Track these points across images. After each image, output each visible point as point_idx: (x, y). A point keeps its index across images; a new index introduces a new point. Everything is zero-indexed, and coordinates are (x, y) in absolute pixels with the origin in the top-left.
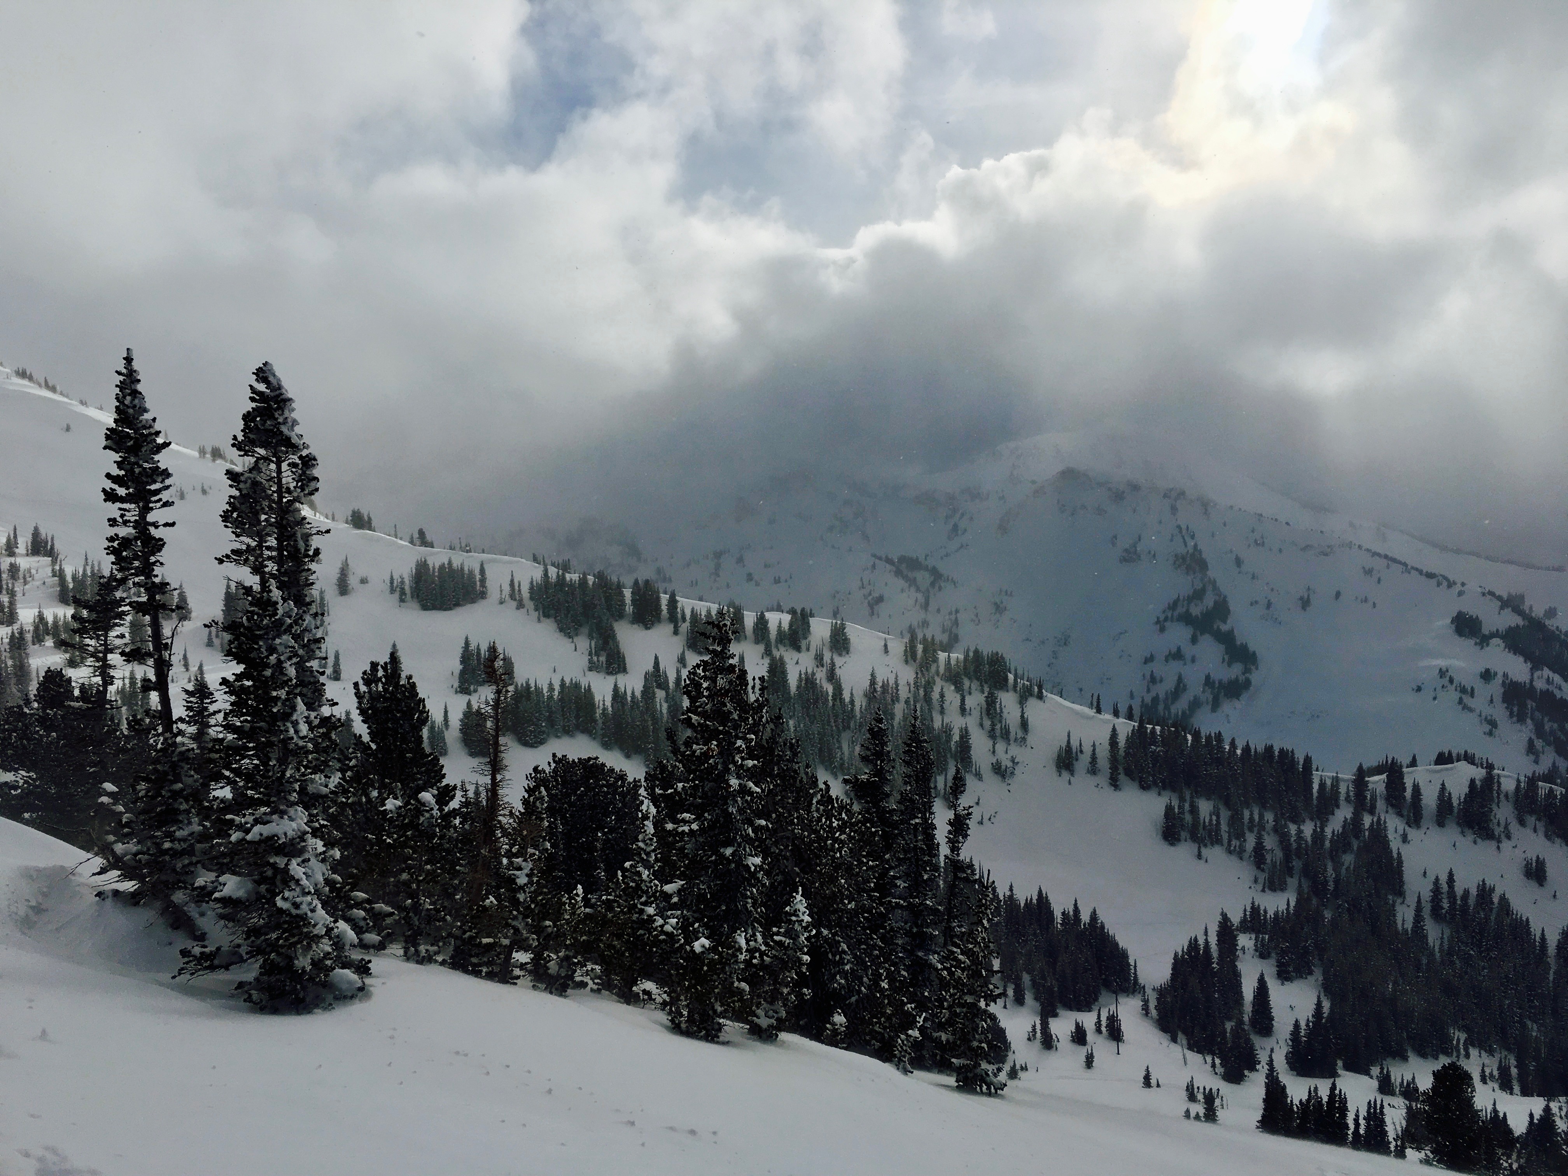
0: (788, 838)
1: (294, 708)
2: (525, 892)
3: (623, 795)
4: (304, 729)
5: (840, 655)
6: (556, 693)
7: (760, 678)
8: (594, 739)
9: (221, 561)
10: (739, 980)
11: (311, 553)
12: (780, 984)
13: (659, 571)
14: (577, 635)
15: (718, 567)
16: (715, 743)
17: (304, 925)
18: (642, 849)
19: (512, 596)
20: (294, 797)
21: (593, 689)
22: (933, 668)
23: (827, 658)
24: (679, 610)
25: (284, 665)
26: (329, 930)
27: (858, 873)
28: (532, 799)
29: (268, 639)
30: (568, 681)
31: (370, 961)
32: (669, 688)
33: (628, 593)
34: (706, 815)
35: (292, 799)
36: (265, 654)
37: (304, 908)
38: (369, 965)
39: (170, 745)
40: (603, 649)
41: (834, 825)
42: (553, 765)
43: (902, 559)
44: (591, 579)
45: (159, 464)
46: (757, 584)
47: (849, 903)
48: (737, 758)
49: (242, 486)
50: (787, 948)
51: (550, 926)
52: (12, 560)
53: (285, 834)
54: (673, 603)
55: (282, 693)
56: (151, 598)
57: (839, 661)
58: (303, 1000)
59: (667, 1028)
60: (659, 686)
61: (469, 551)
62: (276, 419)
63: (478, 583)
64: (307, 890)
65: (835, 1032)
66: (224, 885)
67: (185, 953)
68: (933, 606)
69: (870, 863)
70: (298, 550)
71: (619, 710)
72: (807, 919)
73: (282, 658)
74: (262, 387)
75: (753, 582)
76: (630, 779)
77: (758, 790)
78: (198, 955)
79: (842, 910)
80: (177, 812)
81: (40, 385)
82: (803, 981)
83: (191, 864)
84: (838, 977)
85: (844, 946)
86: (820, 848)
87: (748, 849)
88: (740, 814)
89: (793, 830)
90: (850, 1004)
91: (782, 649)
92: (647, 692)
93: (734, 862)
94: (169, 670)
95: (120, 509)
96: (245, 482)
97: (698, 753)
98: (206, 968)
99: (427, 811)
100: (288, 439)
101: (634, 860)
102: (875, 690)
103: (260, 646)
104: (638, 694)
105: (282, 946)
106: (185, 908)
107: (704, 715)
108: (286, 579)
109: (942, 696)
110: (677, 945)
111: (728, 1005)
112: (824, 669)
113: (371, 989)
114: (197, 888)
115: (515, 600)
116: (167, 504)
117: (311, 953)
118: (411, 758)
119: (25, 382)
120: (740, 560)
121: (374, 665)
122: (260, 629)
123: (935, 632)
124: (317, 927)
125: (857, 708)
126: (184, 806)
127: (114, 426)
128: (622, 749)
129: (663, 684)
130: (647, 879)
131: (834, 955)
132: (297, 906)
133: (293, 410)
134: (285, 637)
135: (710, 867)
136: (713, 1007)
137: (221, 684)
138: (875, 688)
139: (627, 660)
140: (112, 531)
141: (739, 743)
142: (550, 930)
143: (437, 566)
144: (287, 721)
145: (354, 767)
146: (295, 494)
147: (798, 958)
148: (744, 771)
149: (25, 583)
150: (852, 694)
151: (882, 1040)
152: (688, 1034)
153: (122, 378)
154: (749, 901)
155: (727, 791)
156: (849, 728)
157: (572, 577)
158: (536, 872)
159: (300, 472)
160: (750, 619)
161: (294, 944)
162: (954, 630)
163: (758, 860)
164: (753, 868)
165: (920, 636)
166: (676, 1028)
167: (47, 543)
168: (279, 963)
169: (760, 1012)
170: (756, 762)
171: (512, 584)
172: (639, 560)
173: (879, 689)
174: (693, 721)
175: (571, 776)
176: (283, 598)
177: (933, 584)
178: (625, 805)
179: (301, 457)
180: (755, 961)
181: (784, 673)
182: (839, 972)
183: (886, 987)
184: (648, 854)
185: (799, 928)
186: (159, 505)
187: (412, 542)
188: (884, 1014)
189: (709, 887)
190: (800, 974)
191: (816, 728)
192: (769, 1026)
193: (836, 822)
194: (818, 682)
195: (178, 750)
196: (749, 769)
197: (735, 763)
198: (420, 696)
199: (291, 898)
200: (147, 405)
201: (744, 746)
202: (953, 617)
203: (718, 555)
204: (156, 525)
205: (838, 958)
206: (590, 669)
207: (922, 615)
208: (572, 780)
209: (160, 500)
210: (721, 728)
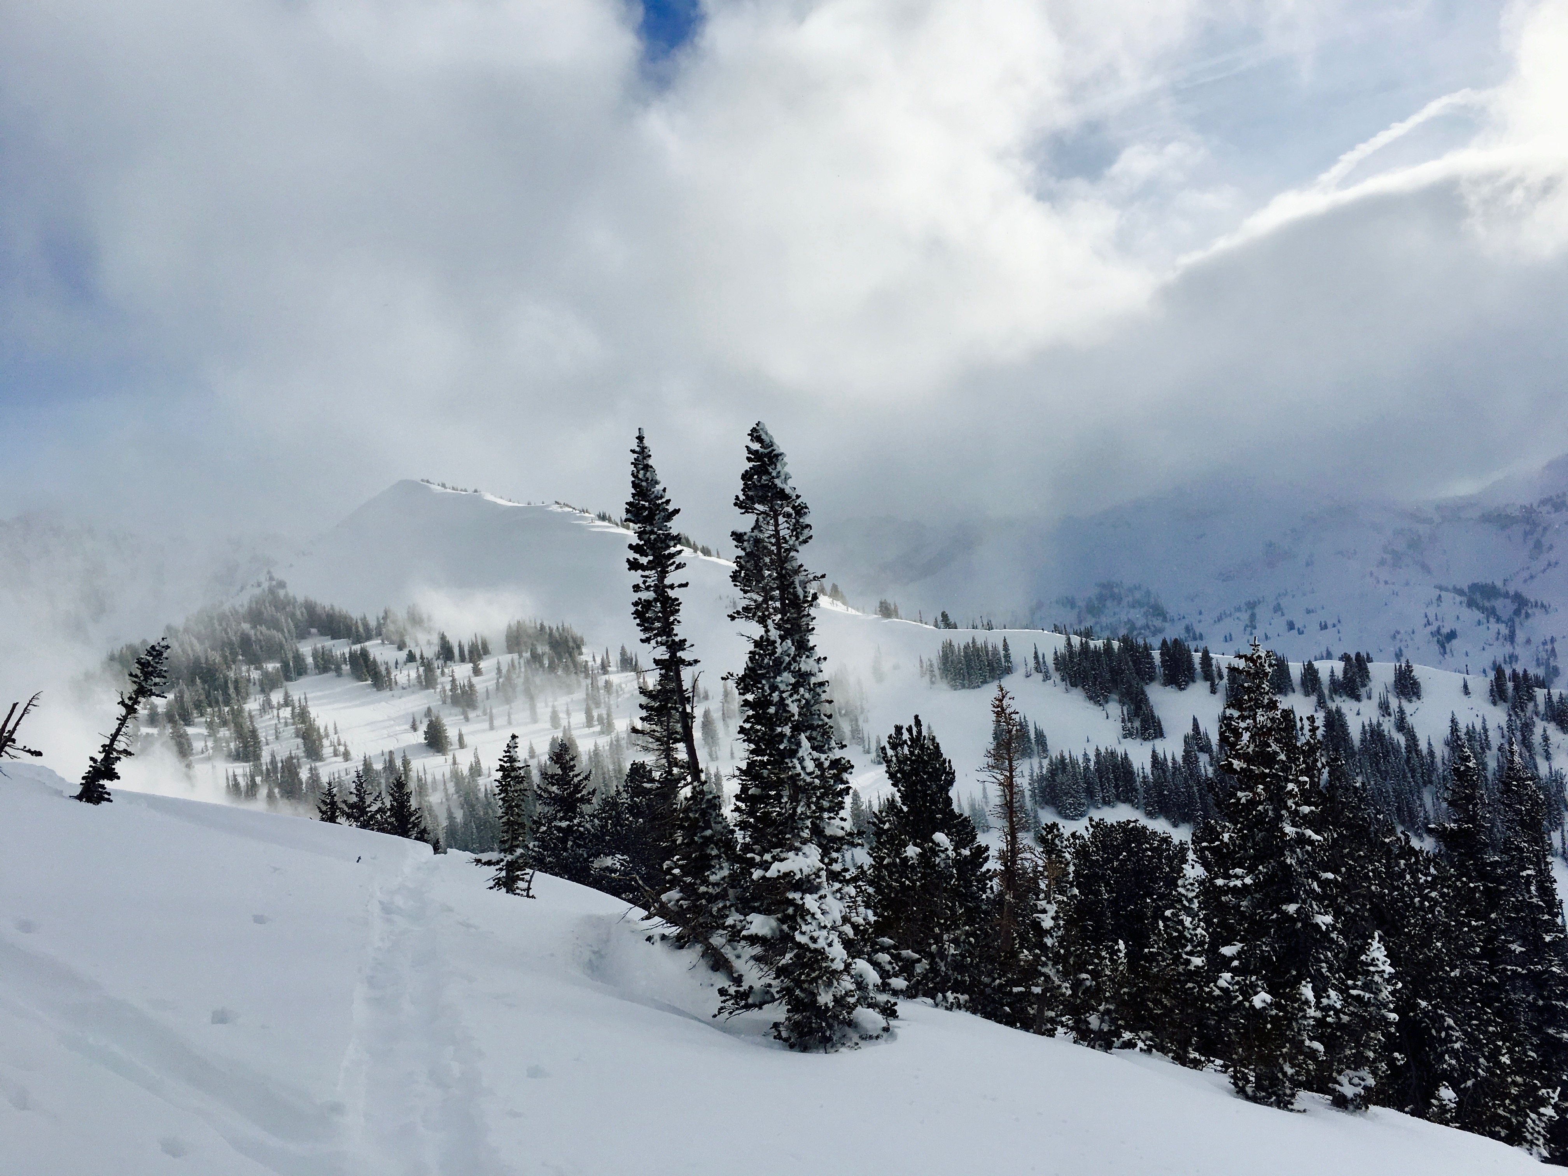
0: (1364, 896)
1: (799, 745)
2: (1052, 936)
3: (1170, 859)
4: (810, 766)
5: (1410, 701)
6: (1092, 763)
7: (1308, 718)
8: (1137, 808)
9: (733, 618)
10: (1311, 1039)
11: (810, 599)
12: (1363, 1046)
13: (1188, 629)
14: (1107, 702)
15: (1253, 617)
16: (1261, 787)
17: (822, 959)
18: (1183, 895)
19: (1038, 669)
20: (806, 834)
21: (1130, 757)
22: (1531, 705)
23: (1394, 703)
24: (1214, 668)
25: (786, 702)
26: (848, 966)
27: (1457, 937)
28: (1050, 837)
29: (770, 678)
30: (1103, 751)
31: (895, 1004)
32: (1212, 751)
33: (1156, 655)
34: (1260, 867)
35: (805, 835)
36: (768, 691)
37: (821, 943)
38: (896, 1008)
39: (699, 793)
40: (1137, 715)
41: (1421, 881)
42: (1091, 830)
43: (1474, 587)
44: (1116, 644)
45: (671, 531)
46: (1300, 632)
47: (1452, 970)
48: (1290, 803)
49: (745, 544)
50: (1368, 1003)
51: (1087, 979)
52: (606, 677)
53: (801, 870)
54: (1206, 659)
55: (787, 730)
56: (673, 655)
57: (1408, 708)
58: (829, 1039)
59: (1229, 1092)
60: (1201, 749)
61: (990, 628)
62: (770, 474)
63: (1003, 659)
64: (822, 925)
65: (1443, 1108)
66: (751, 923)
67: (722, 992)
68: (1520, 636)
69: (1473, 923)
70: (797, 597)
71: (1160, 777)
72: (1389, 969)
73: (784, 695)
74: (756, 446)
75: (1295, 632)
76: (1176, 842)
77: (1319, 838)
78: (734, 994)
79: (1442, 979)
80: (710, 857)
81: (617, 525)
82: (1391, 1044)
83: (725, 907)
84: (1447, 1057)
85: (1450, 1021)
86: (1407, 907)
87: (1315, 907)
88: (1301, 867)
89: (1369, 887)
90: (1466, 1089)
91: (1338, 699)
92: (1188, 757)
93: (1299, 921)
94: (692, 722)
95: (642, 576)
96: (749, 541)
97: (1243, 801)
98: (743, 1007)
99: (942, 852)
100: (783, 490)
101: (1175, 908)
102: (1458, 738)
103: (764, 685)
104: (1179, 760)
105: (804, 982)
106: (722, 950)
107: (1245, 757)
108: (789, 626)
109: (1546, 739)
110: (1235, 1002)
111: (1300, 1066)
112: (1392, 718)
113: (896, 1030)
114: (727, 927)
115: (1041, 672)
116: (679, 567)
117: (833, 989)
118: (941, 819)
119: (606, 523)
120: (1278, 609)
121: (898, 729)
122: (761, 667)
123: (1527, 664)
124: (835, 962)
125: (1438, 760)
126: (715, 852)
127: (632, 500)
128: (1167, 817)
129: (1206, 748)
130: (1191, 926)
131: (1439, 1032)
132: (814, 940)
133: (785, 464)
134: (785, 674)
135: (1271, 927)
136: (1282, 1069)
137: (739, 733)
138: (1458, 736)
139: (1163, 724)
140: (635, 597)
141: (1290, 786)
142: (1088, 983)
143: (962, 647)
144: (794, 757)
145: (889, 830)
146: (791, 543)
147: (1383, 1016)
148: (1300, 818)
149: (618, 696)
150: (1429, 744)
151: (1508, 1126)
152: (1254, 1099)
153: (636, 456)
154: (1324, 965)
155: (1282, 840)
156: (1431, 782)
157: (1097, 644)
158: (1062, 915)
159: (794, 520)
160: (1296, 669)
161: (815, 980)
162: (1552, 663)
163: (1329, 919)
164: (1324, 928)
165: (1508, 672)
166: (1241, 1092)
167: (632, 660)
168: (803, 999)
169: (1341, 1078)
170: (1313, 808)
171: (1036, 657)
172: (1165, 619)
173: (1463, 737)
174: (1235, 766)
175: (1111, 840)
176: (780, 636)
177: (1517, 612)
178: (1172, 870)
179: (794, 508)
180: (1329, 1019)
181: (1343, 726)
182: (1447, 1051)
183: (1508, 1062)
184: (1190, 901)
185: (1380, 980)
186: (673, 567)
187: (936, 626)
188: (1508, 1095)
189: (1273, 949)
190: (1388, 1035)
191: (1389, 786)
192: (1355, 1095)
193: (1424, 878)
194: (1386, 733)
195: (706, 797)
196: (1305, 815)
197: (1288, 809)
198: (944, 756)
199: (808, 932)
200: (658, 478)
201: (1296, 790)
202: (1549, 647)
203: (1252, 606)
204: (672, 587)
205: (1443, 1034)
206: (1125, 737)
207: (1508, 649)
208: (1112, 845)
209: (674, 562)
210: (1267, 771)
